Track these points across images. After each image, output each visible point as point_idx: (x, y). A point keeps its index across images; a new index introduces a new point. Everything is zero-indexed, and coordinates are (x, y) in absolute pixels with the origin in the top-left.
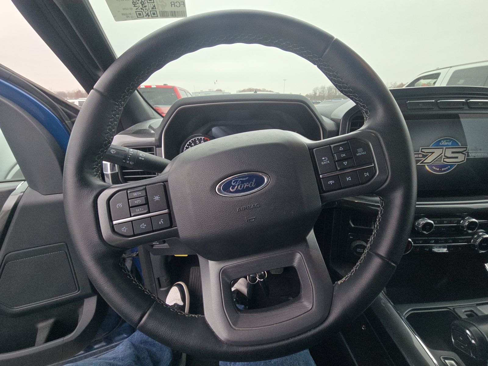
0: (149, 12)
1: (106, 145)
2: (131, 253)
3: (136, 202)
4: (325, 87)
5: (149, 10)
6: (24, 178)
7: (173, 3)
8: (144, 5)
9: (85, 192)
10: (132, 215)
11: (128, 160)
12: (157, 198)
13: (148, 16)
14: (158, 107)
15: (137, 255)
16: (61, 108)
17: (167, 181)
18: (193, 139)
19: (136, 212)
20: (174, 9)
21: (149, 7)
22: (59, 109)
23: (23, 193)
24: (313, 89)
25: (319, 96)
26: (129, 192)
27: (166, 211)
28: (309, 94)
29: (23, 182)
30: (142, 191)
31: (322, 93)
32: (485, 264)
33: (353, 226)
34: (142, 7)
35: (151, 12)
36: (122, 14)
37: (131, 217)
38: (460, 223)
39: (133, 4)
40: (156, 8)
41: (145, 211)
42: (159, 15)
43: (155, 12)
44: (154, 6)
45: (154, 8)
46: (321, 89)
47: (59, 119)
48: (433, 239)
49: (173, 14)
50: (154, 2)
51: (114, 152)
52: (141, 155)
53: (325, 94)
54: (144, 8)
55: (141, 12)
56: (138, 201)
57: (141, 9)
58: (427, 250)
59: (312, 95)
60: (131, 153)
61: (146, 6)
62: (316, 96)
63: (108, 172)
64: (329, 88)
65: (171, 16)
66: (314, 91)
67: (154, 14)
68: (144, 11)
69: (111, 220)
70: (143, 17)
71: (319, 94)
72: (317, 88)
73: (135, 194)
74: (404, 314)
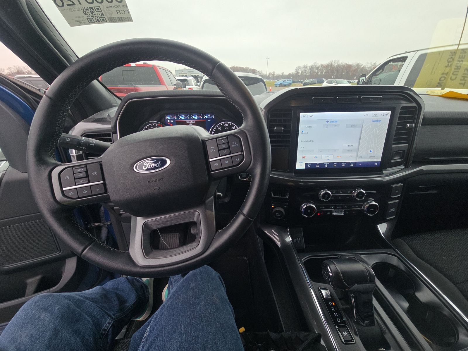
0: (99, 18)
1: (57, 135)
2: (106, 222)
3: (79, 175)
4: (308, 66)
5: (98, 17)
6: (5, 159)
7: (118, 11)
8: (94, 13)
9: (43, 168)
10: (77, 184)
11: (81, 146)
12: (95, 173)
13: (98, 21)
14: (137, 87)
15: (111, 224)
16: (31, 97)
17: (102, 162)
18: (148, 125)
19: (79, 182)
20: (120, 15)
21: (98, 15)
22: (30, 98)
23: (5, 172)
24: (296, 68)
25: (302, 75)
26: (74, 168)
27: (102, 182)
28: (291, 73)
29: (5, 162)
30: (83, 168)
31: (304, 73)
32: (378, 225)
33: (273, 196)
34: (92, 15)
35: (101, 18)
36: (76, 21)
37: (76, 185)
38: (352, 193)
39: (84, 13)
40: (104, 15)
41: (86, 182)
42: (108, 21)
43: (104, 18)
44: (103, 14)
45: (103, 15)
46: (304, 69)
47: (30, 107)
48: (332, 206)
49: (120, 20)
50: (101, 11)
51: (69, 140)
52: (91, 142)
53: (307, 73)
54: (94, 16)
55: (92, 19)
56: (81, 175)
57: (92, 16)
58: (329, 214)
59: (295, 74)
60: (83, 141)
61: (96, 14)
62: (299, 76)
63: (73, 154)
64: (311, 67)
65: (119, 21)
66: (296, 71)
67: (103, 20)
68: (94, 18)
69: (61, 187)
70: (94, 22)
71: (301, 73)
72: (299, 68)
73: (79, 170)
74: (302, 260)
